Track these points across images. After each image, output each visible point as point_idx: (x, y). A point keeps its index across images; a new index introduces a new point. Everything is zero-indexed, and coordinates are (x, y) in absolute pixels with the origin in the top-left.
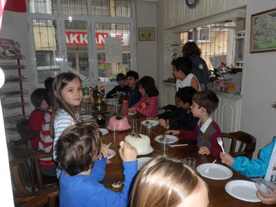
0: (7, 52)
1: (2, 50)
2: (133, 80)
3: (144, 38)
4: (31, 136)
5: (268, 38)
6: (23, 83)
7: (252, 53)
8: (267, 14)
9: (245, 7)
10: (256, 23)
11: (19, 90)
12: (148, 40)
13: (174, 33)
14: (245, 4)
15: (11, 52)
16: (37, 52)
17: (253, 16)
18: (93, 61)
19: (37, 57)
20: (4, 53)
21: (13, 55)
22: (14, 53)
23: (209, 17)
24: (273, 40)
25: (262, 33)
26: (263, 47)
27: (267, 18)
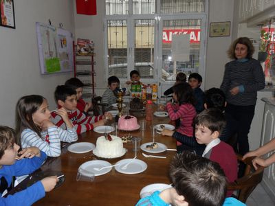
0: (82, 50)
2: (197, 82)
3: (216, 34)
6: (95, 77)
12: (221, 36)
15: (85, 50)
20: (80, 51)
21: (86, 52)
22: (87, 51)
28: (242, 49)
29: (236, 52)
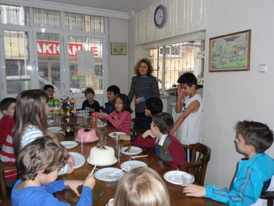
3: (116, 53)
5: (224, 60)
7: (210, 71)
8: (222, 39)
9: (204, 31)
10: (213, 46)
12: (120, 54)
13: (144, 49)
14: (205, 28)
16: (6, 60)
17: (211, 39)
19: (6, 65)
23: (175, 37)
24: (228, 61)
25: (219, 55)
26: (220, 67)
27: (222, 42)
28: (145, 67)
29: (140, 69)
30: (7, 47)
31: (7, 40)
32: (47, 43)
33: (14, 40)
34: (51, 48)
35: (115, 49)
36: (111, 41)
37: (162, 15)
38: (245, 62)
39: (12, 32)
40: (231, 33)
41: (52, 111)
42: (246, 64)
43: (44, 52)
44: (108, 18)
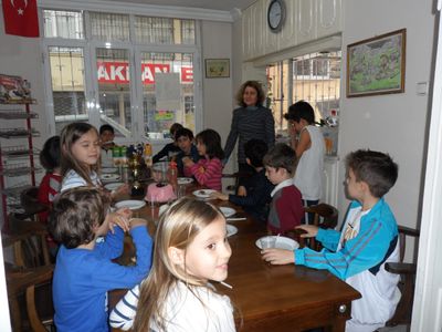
0: (11, 93)
1: (3, 91)
3: (214, 74)
4: (40, 208)
5: (368, 77)
6: (33, 139)
7: (349, 97)
8: (365, 45)
9: (340, 34)
10: (353, 56)
11: (28, 148)
12: (220, 76)
13: (256, 67)
14: (340, 30)
15: (17, 94)
16: (55, 93)
17: (349, 46)
18: (137, 107)
20: (7, 96)
21: (19, 98)
22: (21, 96)
23: (298, 46)
24: (373, 80)
25: (360, 71)
26: (362, 89)
27: (365, 49)
28: (252, 93)
29: (245, 96)
30: (55, 73)
31: (54, 61)
32: (117, 65)
33: (65, 61)
34: (124, 72)
35: (212, 69)
36: (205, 57)
37: (279, 11)
38: (398, 80)
39: (61, 50)
40: (379, 34)
41: (118, 163)
42: (399, 84)
43: (113, 78)
44: (201, 21)
